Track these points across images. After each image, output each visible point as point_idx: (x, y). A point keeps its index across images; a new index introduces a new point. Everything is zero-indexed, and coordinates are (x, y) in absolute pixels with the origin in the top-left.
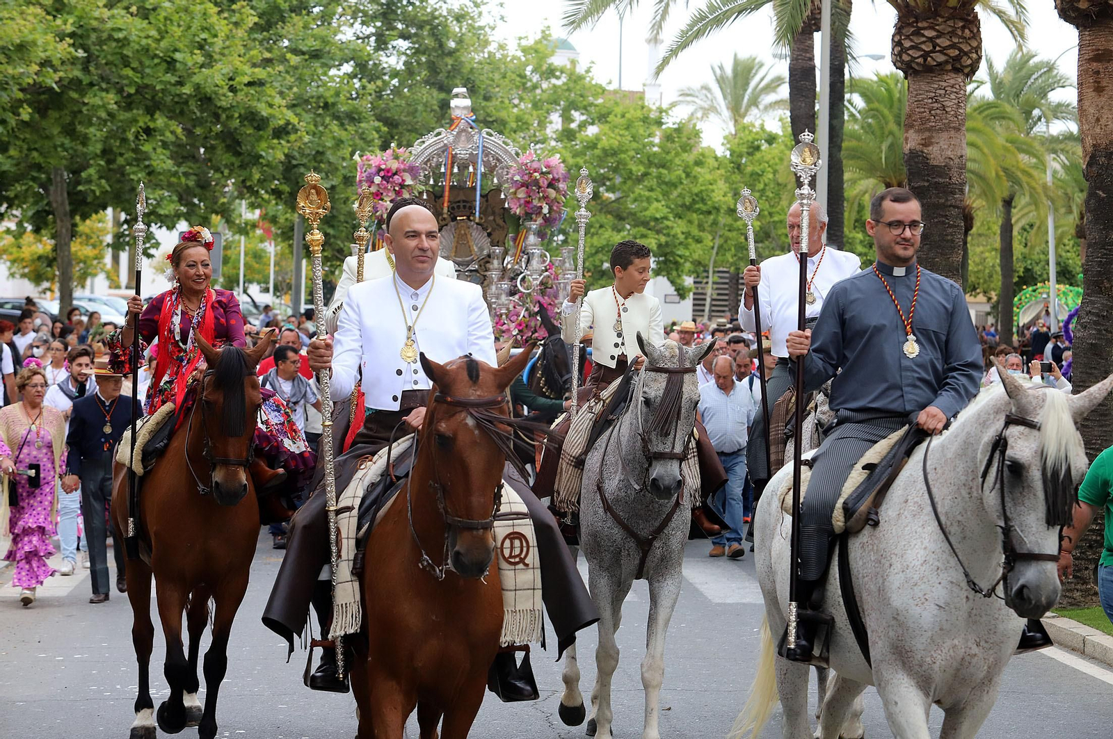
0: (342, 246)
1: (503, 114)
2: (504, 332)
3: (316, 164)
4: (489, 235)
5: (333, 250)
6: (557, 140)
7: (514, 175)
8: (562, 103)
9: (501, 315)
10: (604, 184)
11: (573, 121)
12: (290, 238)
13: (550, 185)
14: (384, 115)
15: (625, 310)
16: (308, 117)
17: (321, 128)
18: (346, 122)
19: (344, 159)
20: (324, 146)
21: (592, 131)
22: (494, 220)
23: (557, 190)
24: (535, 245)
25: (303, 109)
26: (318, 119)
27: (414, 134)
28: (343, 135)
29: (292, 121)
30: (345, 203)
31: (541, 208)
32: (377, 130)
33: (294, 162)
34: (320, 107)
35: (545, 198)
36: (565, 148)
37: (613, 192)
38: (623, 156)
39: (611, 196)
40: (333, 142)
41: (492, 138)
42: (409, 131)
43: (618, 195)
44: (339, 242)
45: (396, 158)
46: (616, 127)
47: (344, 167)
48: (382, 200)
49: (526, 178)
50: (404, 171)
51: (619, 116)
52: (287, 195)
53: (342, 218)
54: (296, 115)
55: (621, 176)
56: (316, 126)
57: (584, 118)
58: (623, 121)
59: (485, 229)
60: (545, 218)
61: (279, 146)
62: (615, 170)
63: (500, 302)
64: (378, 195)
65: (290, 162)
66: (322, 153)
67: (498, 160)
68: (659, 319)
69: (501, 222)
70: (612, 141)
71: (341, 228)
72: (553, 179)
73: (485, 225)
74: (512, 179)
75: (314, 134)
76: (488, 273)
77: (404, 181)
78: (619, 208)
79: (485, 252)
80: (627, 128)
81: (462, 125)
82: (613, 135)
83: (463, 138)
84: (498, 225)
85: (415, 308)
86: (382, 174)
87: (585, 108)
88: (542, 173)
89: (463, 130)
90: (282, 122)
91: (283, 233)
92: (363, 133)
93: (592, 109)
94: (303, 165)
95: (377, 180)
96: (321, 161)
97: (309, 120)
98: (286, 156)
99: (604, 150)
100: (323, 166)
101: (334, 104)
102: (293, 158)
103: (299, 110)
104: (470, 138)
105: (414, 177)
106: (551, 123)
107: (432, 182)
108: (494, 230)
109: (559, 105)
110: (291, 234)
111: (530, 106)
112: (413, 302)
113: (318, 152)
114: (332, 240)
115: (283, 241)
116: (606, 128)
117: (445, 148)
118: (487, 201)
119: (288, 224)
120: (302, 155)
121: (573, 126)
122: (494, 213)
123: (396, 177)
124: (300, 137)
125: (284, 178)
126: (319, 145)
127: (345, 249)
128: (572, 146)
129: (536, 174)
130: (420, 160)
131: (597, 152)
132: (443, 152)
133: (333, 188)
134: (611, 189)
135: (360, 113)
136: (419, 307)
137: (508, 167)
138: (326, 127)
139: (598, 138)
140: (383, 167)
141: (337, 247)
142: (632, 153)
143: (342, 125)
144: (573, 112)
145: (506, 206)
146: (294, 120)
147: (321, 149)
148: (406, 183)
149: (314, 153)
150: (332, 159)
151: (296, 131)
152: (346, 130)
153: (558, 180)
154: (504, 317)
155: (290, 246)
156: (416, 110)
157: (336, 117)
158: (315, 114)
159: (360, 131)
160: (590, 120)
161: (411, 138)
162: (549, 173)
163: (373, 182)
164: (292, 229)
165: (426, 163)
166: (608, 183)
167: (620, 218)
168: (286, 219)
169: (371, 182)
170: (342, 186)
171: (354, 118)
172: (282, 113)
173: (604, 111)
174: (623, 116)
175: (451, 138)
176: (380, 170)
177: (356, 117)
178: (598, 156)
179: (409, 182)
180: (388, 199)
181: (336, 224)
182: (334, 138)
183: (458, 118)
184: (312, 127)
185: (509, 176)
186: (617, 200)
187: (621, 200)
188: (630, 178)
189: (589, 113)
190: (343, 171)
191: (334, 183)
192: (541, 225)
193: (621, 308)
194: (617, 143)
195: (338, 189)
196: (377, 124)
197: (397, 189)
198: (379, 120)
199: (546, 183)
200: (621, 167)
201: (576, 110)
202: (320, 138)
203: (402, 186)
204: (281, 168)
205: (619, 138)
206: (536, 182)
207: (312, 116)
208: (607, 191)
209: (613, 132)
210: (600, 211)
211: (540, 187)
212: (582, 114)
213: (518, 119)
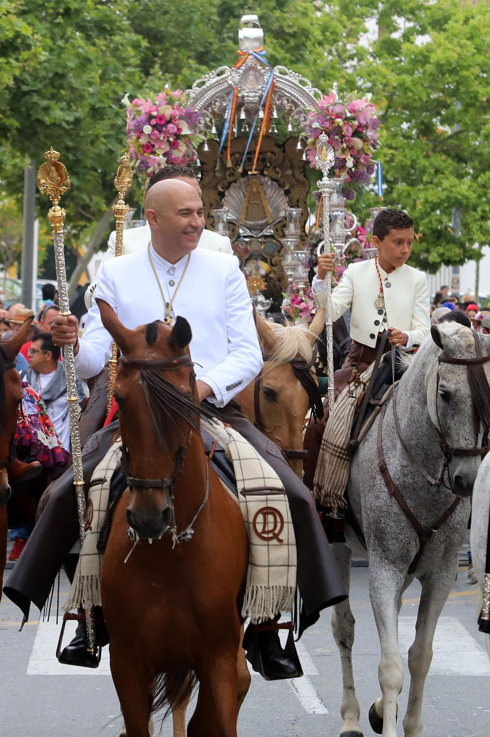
0: (87, 200)
1: (305, 23)
2: (301, 311)
3: (54, 91)
4: (287, 193)
5: (77, 205)
6: (375, 55)
7: (312, 122)
8: (380, 5)
9: (298, 290)
10: (439, 114)
11: (396, 29)
12: (19, 190)
13: (357, 133)
14: (145, 25)
15: (388, 285)
16: (43, 27)
17: (60, 43)
18: (94, 34)
19: (90, 84)
20: (65, 67)
21: (421, 41)
22: (293, 174)
23: (365, 140)
24: (339, 206)
25: (37, 17)
26: (56, 30)
27: (183, 51)
28: (91, 52)
29: (24, 32)
30: (92, 143)
31: (344, 160)
32: (136, 46)
33: (25, 88)
34: (58, 14)
35: (351, 148)
36: (386, 64)
37: (450, 125)
38: (465, 73)
39: (447, 130)
40: (77, 61)
41: (286, 77)
42: (178, 46)
43: (456, 128)
44: (84, 196)
45: (170, 102)
46: (455, 36)
47: (92, 95)
48: (154, 153)
49: (327, 124)
50: (181, 118)
51: (461, 22)
52: (15, 132)
53: (89, 163)
54: (29, 24)
55: (460, 100)
56: (53, 39)
57: (410, 25)
58: (466, 29)
59: (281, 186)
60: (350, 172)
61: (7, 67)
62: (454, 93)
63: (297, 275)
64: (149, 148)
65: (19, 88)
66: (62, 76)
67: (293, 102)
68: (424, 295)
69: (301, 177)
70: (449, 53)
71: (88, 177)
72: (360, 126)
73: (282, 181)
74: (310, 126)
75: (51, 50)
76: (283, 240)
77: (179, 130)
78: (458, 146)
79: (282, 214)
80: (471, 38)
81: (250, 61)
82: (450, 46)
83: (251, 78)
84: (298, 181)
85: (172, 284)
86: (153, 122)
87: (412, 12)
88: (347, 119)
89: (251, 68)
90: (11, 35)
91: (9, 184)
92: (116, 49)
93: (422, 14)
94: (38, 92)
95: (147, 129)
96: (61, 87)
97: (44, 32)
98: (15, 79)
99: (439, 66)
100: (63, 92)
101: (78, 11)
102: (24, 82)
103: (31, 18)
104: (259, 77)
105: (193, 126)
106: (366, 31)
107: (214, 131)
108: (292, 186)
109: (377, 8)
110: (19, 185)
111: (337, 8)
112: (169, 278)
113: (56, 74)
114: (75, 193)
115: (10, 194)
116: (441, 37)
117: (229, 90)
118: (284, 151)
119: (16, 171)
120: (36, 78)
121: (396, 36)
122: (292, 167)
123: (170, 126)
124: (35, 55)
125: (12, 110)
126: (58, 65)
127: (92, 205)
128: (395, 63)
129: (339, 120)
130: (200, 104)
131: (429, 68)
132: (228, 94)
133: (77, 122)
134: (447, 121)
135: (112, 22)
136: (177, 281)
137: (306, 112)
138: (67, 41)
139: (429, 50)
140: (155, 113)
141: (82, 203)
142: (476, 70)
143: (88, 38)
144: (395, 17)
145: (304, 158)
146: (27, 31)
147: (60, 71)
148: (183, 133)
149: (51, 75)
150: (76, 83)
151: (29, 47)
152: (94, 44)
153: (366, 127)
154: (301, 292)
155: (19, 201)
156: (191, 20)
157: (81, 28)
158: (52, 23)
159: (112, 46)
160: (418, 27)
161: (180, 56)
162: (354, 119)
163: (142, 132)
164: (21, 178)
165: (206, 108)
166: (443, 113)
167: (460, 159)
168: (15, 166)
169: (140, 132)
170: (89, 120)
171: (105, 29)
172: (11, 23)
173: (439, 15)
174: (466, 21)
175: (237, 78)
176: (150, 117)
177: (108, 27)
178: (431, 74)
179: (186, 131)
180: (160, 152)
181: (80, 170)
182: (78, 55)
183: (244, 54)
184: (49, 42)
185: (307, 123)
186: (456, 135)
187: (461, 136)
188: (472, 105)
189: (417, 19)
190: (91, 101)
191: (78, 115)
192: (345, 181)
193: (384, 283)
194: (456, 56)
195: (84, 124)
196: (135, 37)
197: (171, 140)
198: (137, 32)
199: (351, 131)
200: (462, 89)
201: (400, 15)
202: (59, 55)
203: (178, 136)
204: (8, 97)
205: (458, 49)
206: (339, 130)
207: (48, 25)
208: (442, 122)
209: (451, 42)
210: (434, 150)
211: (343, 137)
212: (408, 20)
213: (324, 29)
